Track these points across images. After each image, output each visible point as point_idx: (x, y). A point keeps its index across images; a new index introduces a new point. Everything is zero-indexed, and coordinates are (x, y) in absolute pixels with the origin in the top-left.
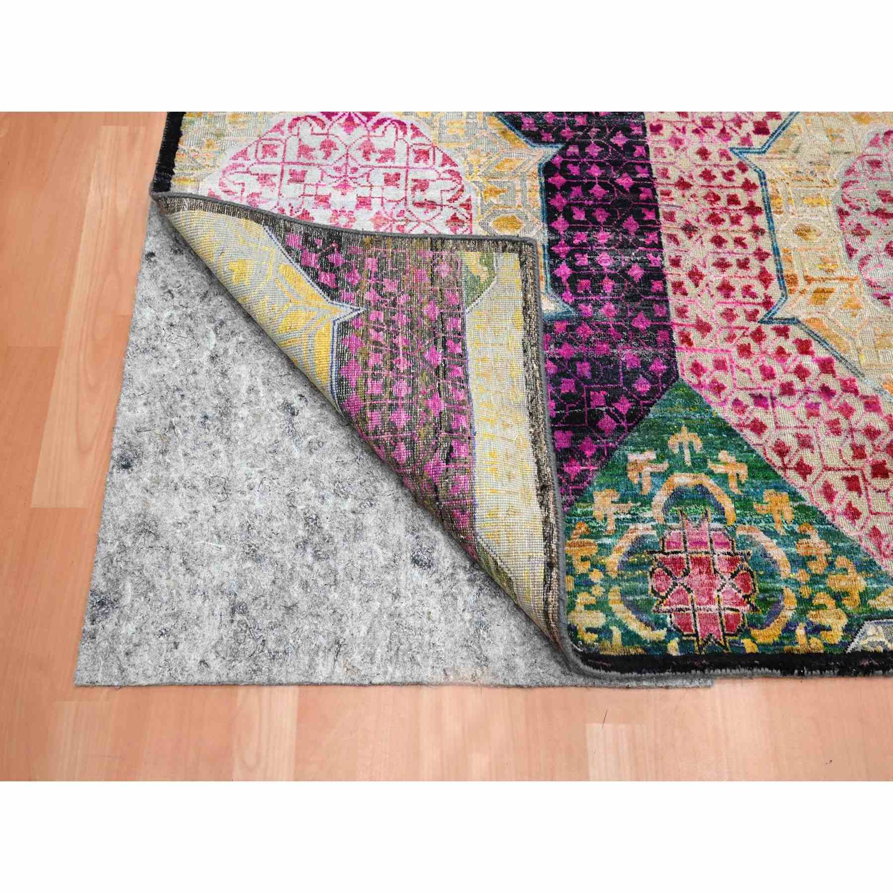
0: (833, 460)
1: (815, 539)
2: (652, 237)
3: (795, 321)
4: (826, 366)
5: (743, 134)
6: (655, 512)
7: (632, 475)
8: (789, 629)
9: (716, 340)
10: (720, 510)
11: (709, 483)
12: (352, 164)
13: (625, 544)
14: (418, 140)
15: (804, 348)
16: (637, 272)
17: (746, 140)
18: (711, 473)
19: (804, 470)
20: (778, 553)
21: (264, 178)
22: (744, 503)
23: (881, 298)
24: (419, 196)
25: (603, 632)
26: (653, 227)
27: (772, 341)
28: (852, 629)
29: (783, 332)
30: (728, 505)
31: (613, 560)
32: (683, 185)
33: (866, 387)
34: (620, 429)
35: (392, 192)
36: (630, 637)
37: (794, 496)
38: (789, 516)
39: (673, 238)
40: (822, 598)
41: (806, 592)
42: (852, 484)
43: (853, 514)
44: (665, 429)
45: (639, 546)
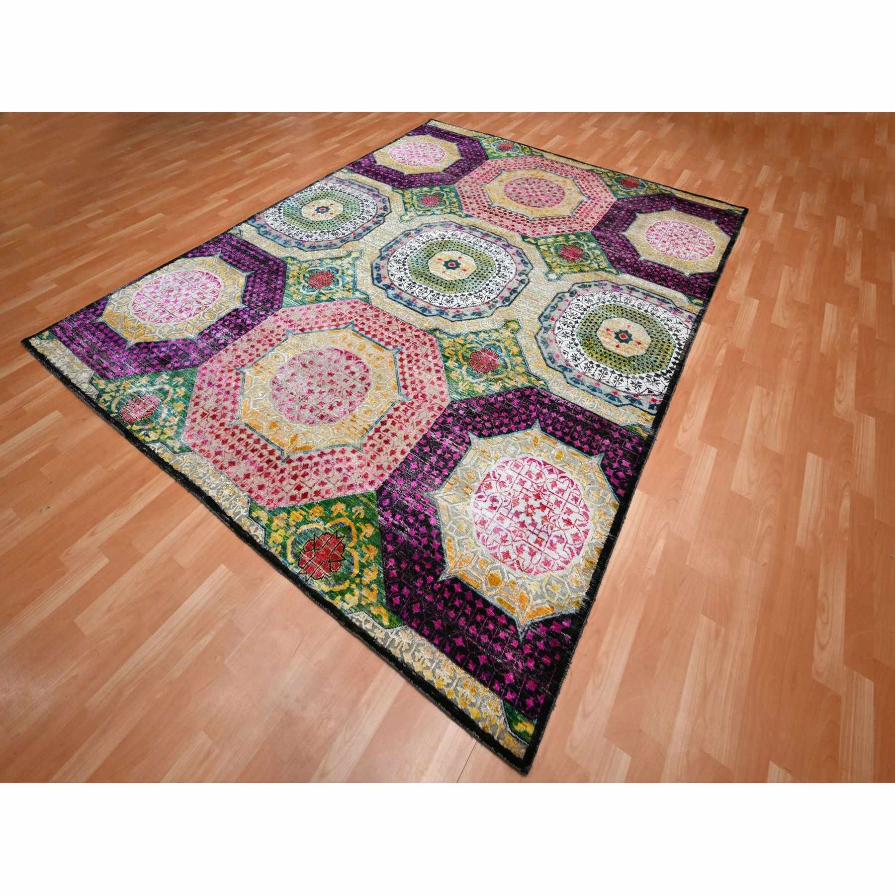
0: (206, 408)
1: (177, 420)
2: (237, 337)
3: (244, 374)
4: (236, 387)
5: (296, 328)
6: (151, 389)
7: (157, 379)
8: (140, 430)
9: (218, 365)
10: (166, 398)
11: (171, 391)
12: (197, 286)
13: (136, 390)
14: (218, 289)
15: (237, 380)
16: (221, 342)
17: (295, 330)
18: (175, 390)
19: (197, 404)
20: (164, 416)
21: (175, 279)
22: (173, 401)
23: (274, 382)
24: (200, 300)
25: (105, 402)
26: (239, 334)
27: (233, 374)
28: (154, 442)
29: (237, 374)
30: (169, 399)
31: (130, 391)
32: (263, 330)
33: (239, 398)
34: (170, 369)
35: (196, 296)
36: (109, 407)
37: (186, 408)
38: (179, 410)
39: (242, 340)
40: (159, 431)
41: (158, 427)
42: (203, 415)
43: (194, 421)
44: (178, 375)
45: (138, 393)
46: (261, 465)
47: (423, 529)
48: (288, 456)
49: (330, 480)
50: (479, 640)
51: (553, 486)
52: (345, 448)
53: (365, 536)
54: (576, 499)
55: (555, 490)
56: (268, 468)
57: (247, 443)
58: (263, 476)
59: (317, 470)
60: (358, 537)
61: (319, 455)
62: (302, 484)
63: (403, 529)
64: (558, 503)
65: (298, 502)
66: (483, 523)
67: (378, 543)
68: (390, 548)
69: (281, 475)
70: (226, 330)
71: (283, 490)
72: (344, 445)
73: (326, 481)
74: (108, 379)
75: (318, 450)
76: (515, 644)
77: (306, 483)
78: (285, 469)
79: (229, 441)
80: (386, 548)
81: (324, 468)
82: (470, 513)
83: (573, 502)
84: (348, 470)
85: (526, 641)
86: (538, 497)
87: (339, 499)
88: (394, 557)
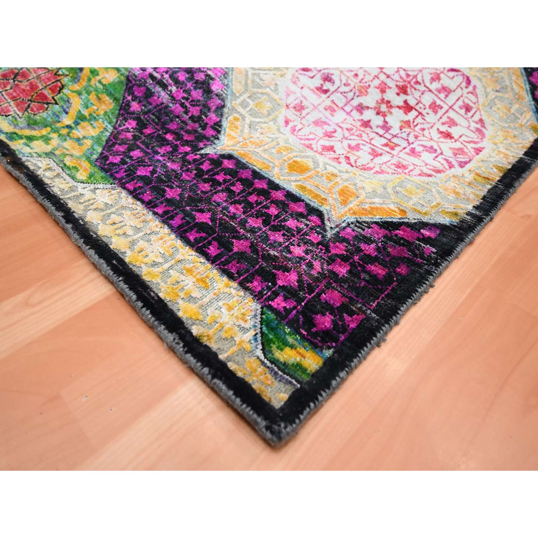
47: (197, 94)
50: (243, 223)
51: (433, 80)
53: (100, 82)
54: (468, 109)
55: (435, 86)
60: (89, 80)
63: (164, 87)
64: (435, 107)
66: (299, 108)
67: (119, 96)
68: (135, 106)
76: (315, 238)
80: (128, 105)
82: (282, 90)
83: (463, 112)
85: (338, 238)
86: (403, 90)
88: (138, 119)
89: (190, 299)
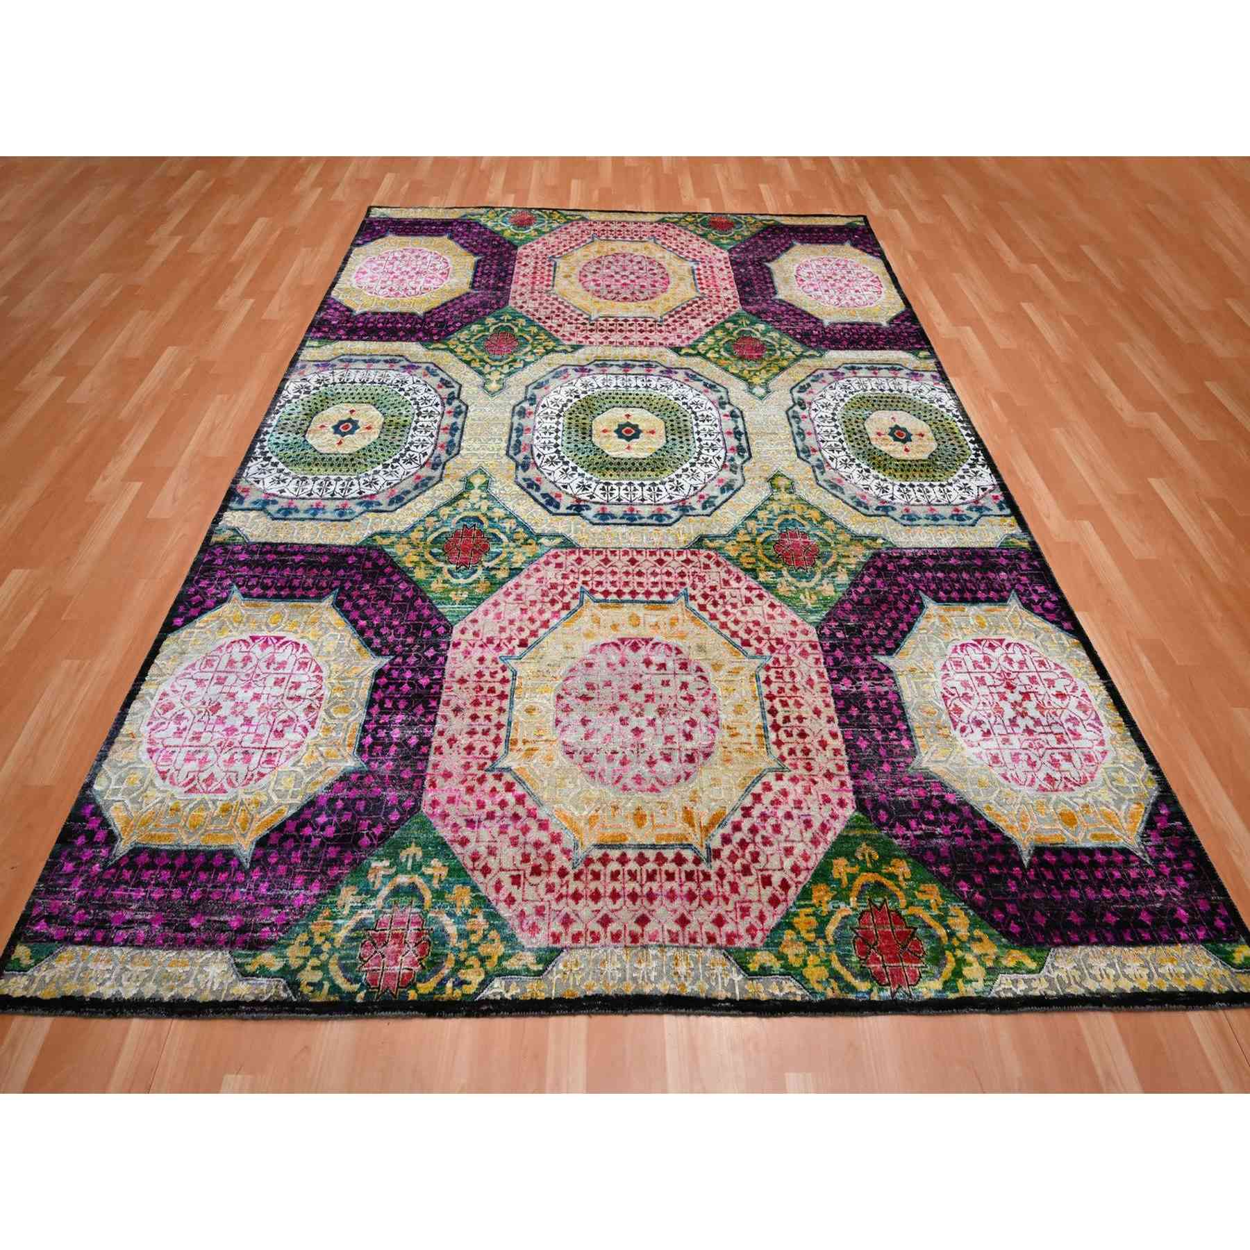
0: (507, 864)
1: (481, 918)
2: (431, 718)
3: (509, 770)
4: (520, 800)
5: (510, 647)
6: (378, 902)
7: (371, 878)
8: (442, 984)
9: (453, 783)
10: (422, 899)
11: (419, 880)
12: (258, 671)
13: (351, 923)
14: (304, 655)
15: (509, 787)
16: (414, 741)
17: (511, 651)
18: (423, 875)
19: (486, 871)
20: (452, 929)
21: (200, 682)
22: (439, 895)
23: (568, 753)
24: (293, 693)
25: (318, 986)
26: (433, 711)
27: (491, 782)
28: (484, 984)
29: (498, 778)
30: (428, 896)
31: (343, 934)
32: (462, 681)
33: (542, 814)
34: (372, 845)
35: (277, 691)
36: (335, 989)
37: (475, 889)
38: (467, 902)
39: (445, 718)
40: (473, 961)
41: (462, 956)
42: (516, 880)
43: (511, 900)
44: (401, 845)
45: (362, 925)
46: (685, 889)
47: (952, 817)
48: (708, 848)
49: (791, 838)
50: (1124, 900)
51: (1010, 664)
52: (764, 780)
53: (905, 880)
54: (1042, 663)
55: (1015, 666)
56: (699, 886)
57: (630, 872)
58: (704, 903)
59: (763, 837)
60: (899, 887)
61: (744, 816)
62: (766, 873)
63: (933, 835)
65: (786, 900)
66: (995, 759)
67: (928, 875)
68: (944, 870)
69: (725, 882)
70: (399, 718)
71: (750, 901)
72: (760, 777)
73: (789, 845)
74: (272, 942)
75: (734, 810)
76: (1151, 874)
77: (768, 866)
78: (721, 869)
79: (602, 891)
80: (940, 874)
81: (769, 829)
82: (974, 758)
83: (1043, 669)
84: (800, 808)
85: (1156, 861)
86: (1011, 687)
87: (830, 856)
88: (959, 878)
89: (1187, 976)
